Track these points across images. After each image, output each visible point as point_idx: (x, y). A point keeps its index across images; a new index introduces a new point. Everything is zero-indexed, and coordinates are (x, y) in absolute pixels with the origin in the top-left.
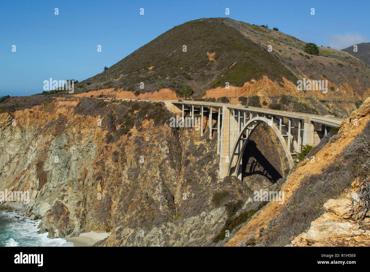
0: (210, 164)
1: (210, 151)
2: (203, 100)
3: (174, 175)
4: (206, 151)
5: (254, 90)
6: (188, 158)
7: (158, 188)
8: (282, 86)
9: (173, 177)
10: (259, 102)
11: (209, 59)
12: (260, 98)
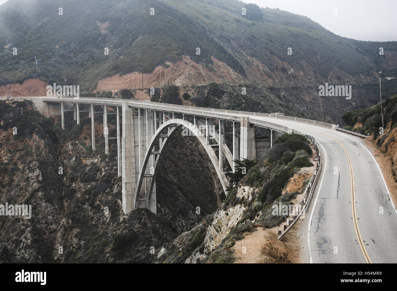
0: (108, 194)
1: (107, 173)
2: (93, 96)
3: (52, 214)
4: (101, 174)
5: (169, 76)
6: (74, 185)
7: (26, 238)
8: (211, 70)
9: (49, 217)
10: (178, 95)
11: (100, 31)
12: (180, 89)
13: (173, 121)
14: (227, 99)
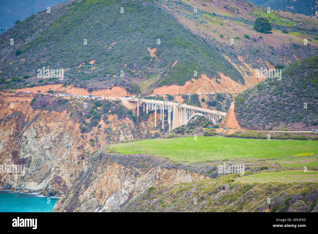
5: (194, 88)
8: (219, 83)
10: (198, 99)
11: (150, 55)
12: (199, 96)
13: (197, 114)
14: (225, 103)
